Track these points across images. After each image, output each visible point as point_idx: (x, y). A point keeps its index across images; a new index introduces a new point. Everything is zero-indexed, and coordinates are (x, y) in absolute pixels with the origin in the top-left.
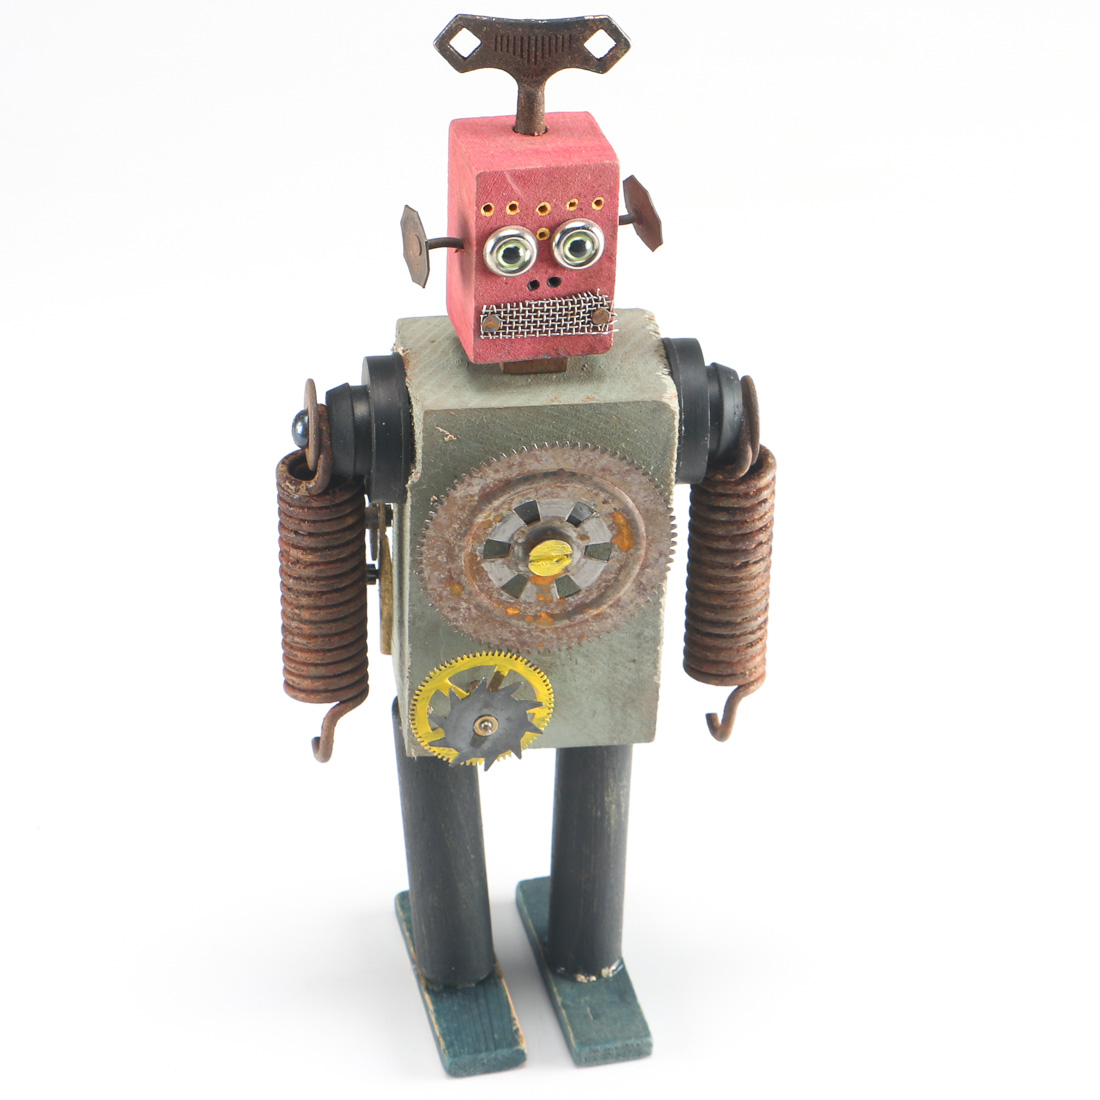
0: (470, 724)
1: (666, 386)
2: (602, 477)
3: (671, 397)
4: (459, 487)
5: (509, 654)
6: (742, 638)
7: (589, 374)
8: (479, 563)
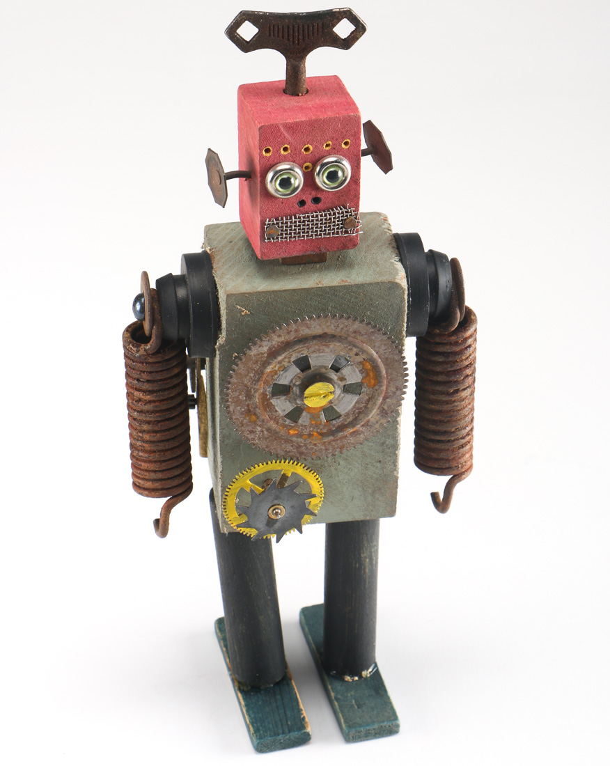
0: (265, 511)
1: (397, 270)
2: (354, 337)
3: (402, 279)
4: (253, 348)
5: (292, 462)
6: (456, 442)
7: (343, 264)
8: (269, 399)
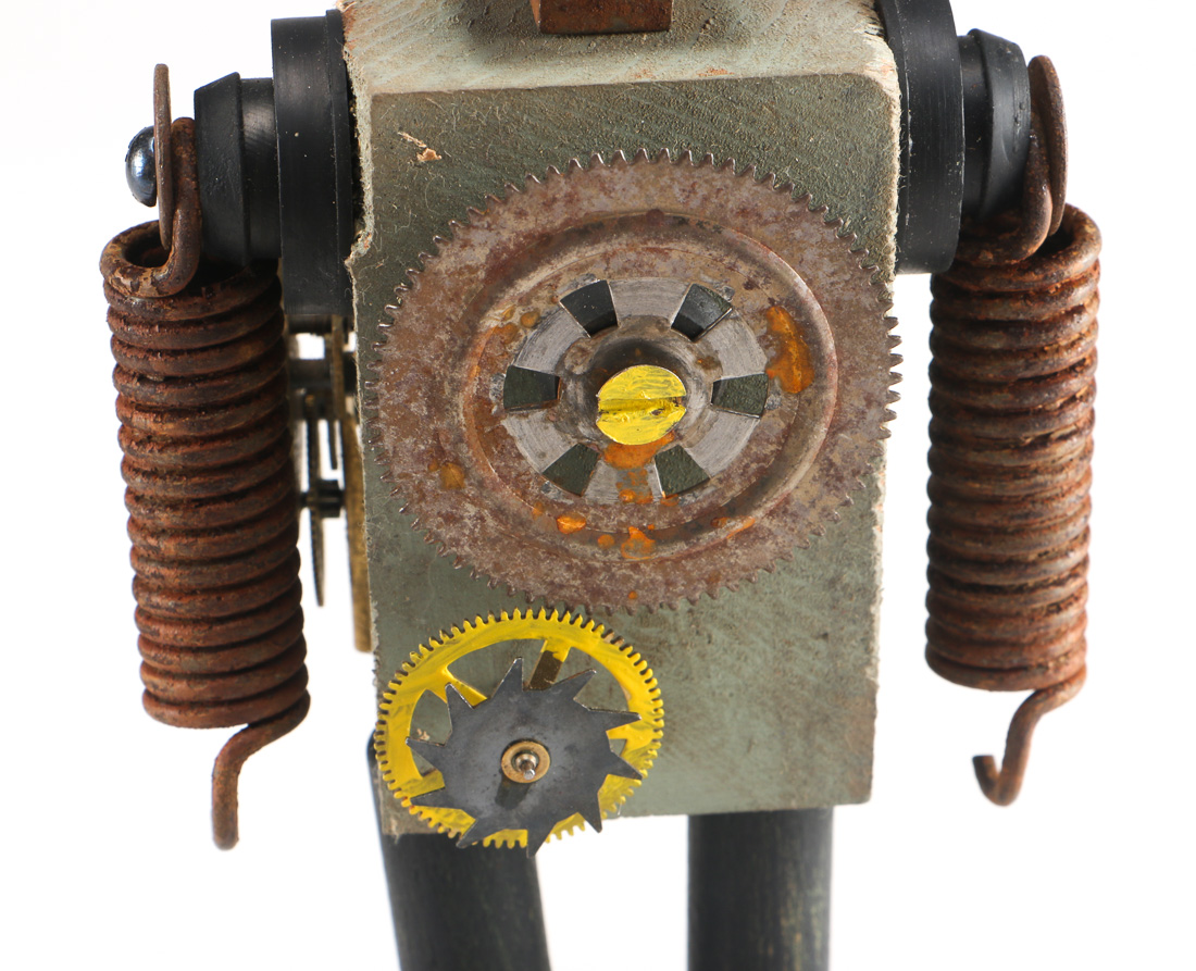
2: (742, 230)
4: (444, 249)
5: (568, 616)
6: (1040, 592)
7: (716, 36)
8: (496, 419)
